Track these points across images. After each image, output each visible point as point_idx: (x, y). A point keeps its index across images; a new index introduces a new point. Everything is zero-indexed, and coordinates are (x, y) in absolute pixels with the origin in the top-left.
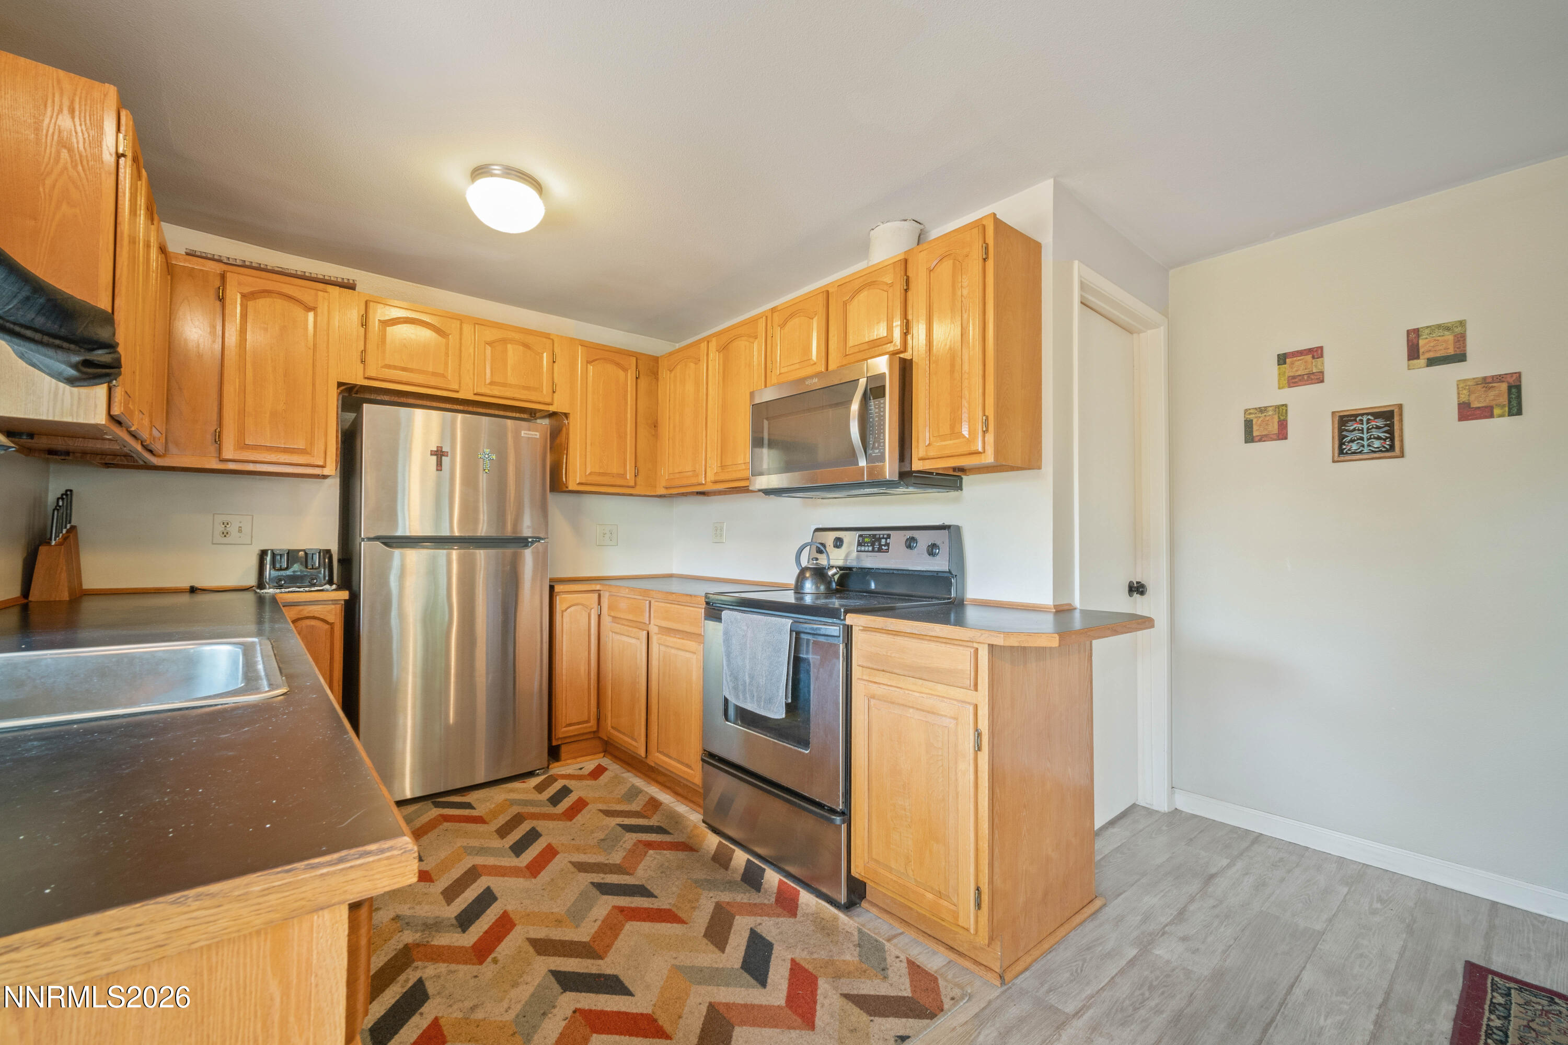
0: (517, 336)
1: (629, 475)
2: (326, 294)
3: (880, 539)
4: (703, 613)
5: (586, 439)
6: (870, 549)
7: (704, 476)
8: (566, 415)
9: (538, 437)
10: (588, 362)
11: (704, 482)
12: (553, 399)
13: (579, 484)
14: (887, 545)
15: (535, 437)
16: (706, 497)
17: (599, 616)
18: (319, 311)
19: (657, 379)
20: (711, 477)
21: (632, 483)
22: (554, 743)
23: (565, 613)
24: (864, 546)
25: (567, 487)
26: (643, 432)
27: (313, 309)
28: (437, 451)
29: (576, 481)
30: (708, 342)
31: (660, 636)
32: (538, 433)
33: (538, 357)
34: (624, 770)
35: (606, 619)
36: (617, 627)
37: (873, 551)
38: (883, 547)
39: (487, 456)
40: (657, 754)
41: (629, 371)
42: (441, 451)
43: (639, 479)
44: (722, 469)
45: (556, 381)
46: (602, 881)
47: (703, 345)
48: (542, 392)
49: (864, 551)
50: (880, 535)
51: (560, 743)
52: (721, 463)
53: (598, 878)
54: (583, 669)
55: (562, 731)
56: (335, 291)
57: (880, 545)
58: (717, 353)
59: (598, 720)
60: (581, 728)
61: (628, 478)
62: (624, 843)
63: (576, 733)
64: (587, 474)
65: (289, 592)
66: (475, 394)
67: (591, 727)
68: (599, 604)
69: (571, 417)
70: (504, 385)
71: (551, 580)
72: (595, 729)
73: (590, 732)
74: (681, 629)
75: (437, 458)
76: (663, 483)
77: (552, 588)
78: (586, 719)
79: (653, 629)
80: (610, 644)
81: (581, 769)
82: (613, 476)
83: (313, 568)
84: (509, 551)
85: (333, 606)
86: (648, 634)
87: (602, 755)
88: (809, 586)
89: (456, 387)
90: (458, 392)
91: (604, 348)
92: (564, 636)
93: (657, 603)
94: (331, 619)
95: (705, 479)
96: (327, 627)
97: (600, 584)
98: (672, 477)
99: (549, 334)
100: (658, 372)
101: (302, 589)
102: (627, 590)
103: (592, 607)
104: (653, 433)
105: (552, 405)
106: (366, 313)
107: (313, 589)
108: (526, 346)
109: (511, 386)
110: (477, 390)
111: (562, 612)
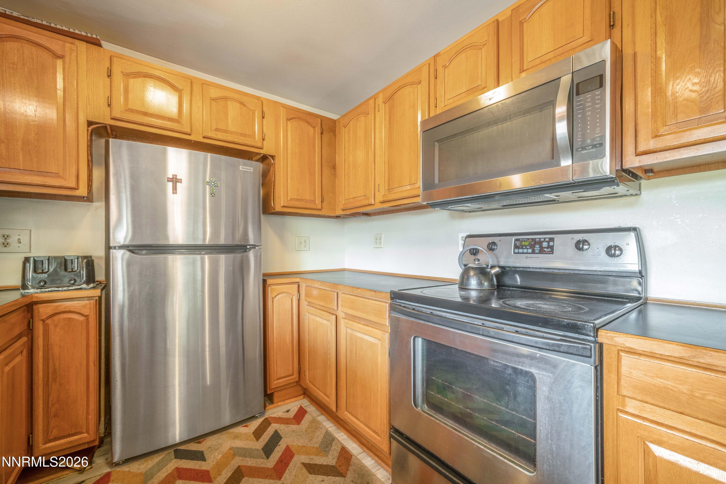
0: (235, 96)
1: (318, 201)
2: (73, 46)
3: (540, 243)
4: (387, 307)
5: (287, 175)
6: (530, 251)
7: (373, 198)
8: (273, 157)
9: (252, 171)
10: (288, 120)
11: (373, 203)
12: (263, 144)
13: (282, 207)
14: (552, 248)
15: (250, 171)
16: (369, 217)
17: (299, 300)
18: (67, 60)
19: (335, 136)
20: (379, 198)
21: (320, 207)
22: (269, 392)
23: (274, 299)
24: (522, 248)
25: (274, 210)
26: (326, 171)
27: (62, 57)
28: (173, 178)
29: (281, 205)
30: (375, 99)
31: (346, 320)
32: (252, 169)
33: (251, 113)
34: (318, 413)
35: (304, 303)
36: (312, 310)
37: (533, 252)
38: (545, 249)
39: (213, 184)
40: (346, 413)
41: (316, 128)
42: (176, 179)
43: (325, 204)
44: (389, 192)
45: (265, 131)
47: (371, 102)
48: (255, 138)
49: (523, 253)
50: (540, 239)
51: (273, 391)
52: (389, 187)
55: (274, 383)
56: (82, 46)
57: (541, 248)
58: (384, 104)
59: (299, 373)
60: (288, 380)
61: (317, 203)
63: (284, 384)
64: (288, 200)
65: (49, 291)
66: (204, 137)
67: (295, 378)
68: (299, 291)
69: (276, 158)
70: (226, 131)
71: (265, 275)
72: (297, 380)
73: (294, 382)
74: (367, 318)
75: (173, 184)
76: (342, 207)
77: (264, 281)
78: (291, 373)
79: (341, 315)
80: (307, 321)
81: (287, 411)
82: (307, 202)
83: (72, 271)
84: (238, 256)
85: (88, 302)
86: (336, 317)
87: (302, 396)
88: (473, 283)
89: (188, 130)
90: (190, 135)
91: (299, 111)
92: (275, 315)
93: (344, 295)
94: (86, 312)
95: (374, 201)
96: (82, 318)
97: (299, 278)
98: (347, 201)
99: (259, 97)
100: (335, 130)
101: (60, 289)
102: (319, 284)
103: (294, 294)
104: (333, 173)
105: (262, 149)
106: (111, 67)
107: (71, 288)
108: (242, 104)
109: (232, 133)
110: (205, 134)
111: (273, 298)
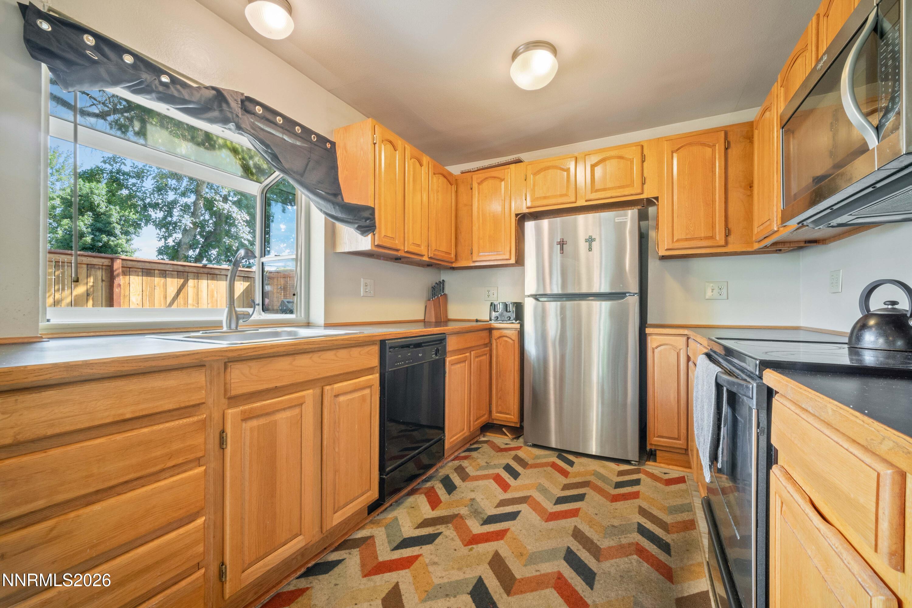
0: (613, 153)
1: (720, 236)
2: (509, 170)
7: (775, 222)
8: (655, 198)
10: (674, 152)
11: (776, 229)
12: (643, 189)
13: (666, 250)
17: (688, 356)
19: (752, 142)
21: (722, 243)
22: (648, 446)
23: (655, 350)
26: (736, 195)
27: (504, 178)
28: (560, 242)
29: (663, 249)
32: (628, 217)
33: (630, 163)
41: (717, 145)
42: (563, 241)
43: (730, 238)
45: (645, 175)
46: (575, 551)
48: (634, 186)
53: (576, 547)
54: (673, 396)
55: (653, 440)
56: (513, 166)
58: (782, 89)
59: (687, 440)
60: (670, 442)
61: (718, 239)
62: (625, 537)
63: (667, 445)
64: (675, 241)
65: (499, 323)
66: (586, 201)
67: (681, 444)
68: (688, 346)
69: (661, 199)
70: (605, 190)
72: (685, 447)
73: (681, 449)
75: (561, 246)
76: (754, 238)
81: (665, 473)
82: (701, 239)
83: (509, 312)
85: (515, 331)
90: (576, 201)
92: (655, 368)
94: (513, 338)
95: (777, 225)
97: (689, 330)
99: (638, 143)
101: (503, 322)
103: (681, 347)
104: (749, 194)
105: (643, 194)
106: (526, 173)
107: (509, 322)
108: (621, 157)
109: (609, 189)
110: (587, 198)
111: (653, 349)
